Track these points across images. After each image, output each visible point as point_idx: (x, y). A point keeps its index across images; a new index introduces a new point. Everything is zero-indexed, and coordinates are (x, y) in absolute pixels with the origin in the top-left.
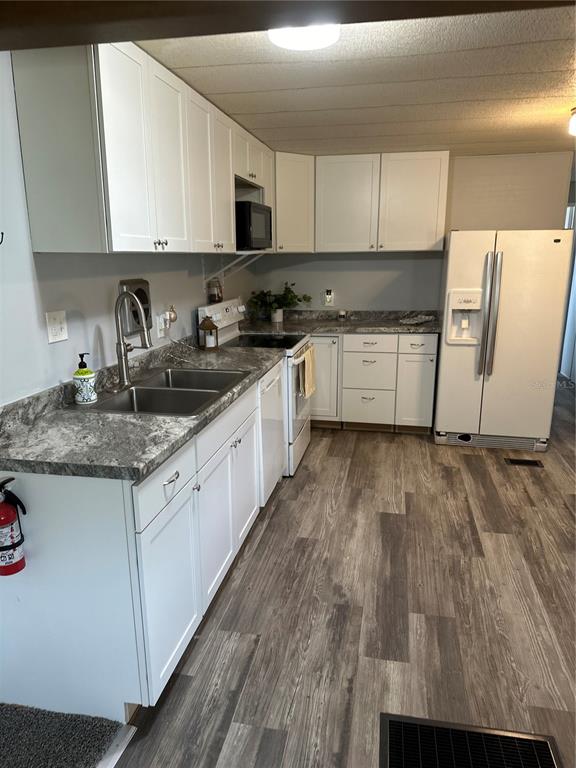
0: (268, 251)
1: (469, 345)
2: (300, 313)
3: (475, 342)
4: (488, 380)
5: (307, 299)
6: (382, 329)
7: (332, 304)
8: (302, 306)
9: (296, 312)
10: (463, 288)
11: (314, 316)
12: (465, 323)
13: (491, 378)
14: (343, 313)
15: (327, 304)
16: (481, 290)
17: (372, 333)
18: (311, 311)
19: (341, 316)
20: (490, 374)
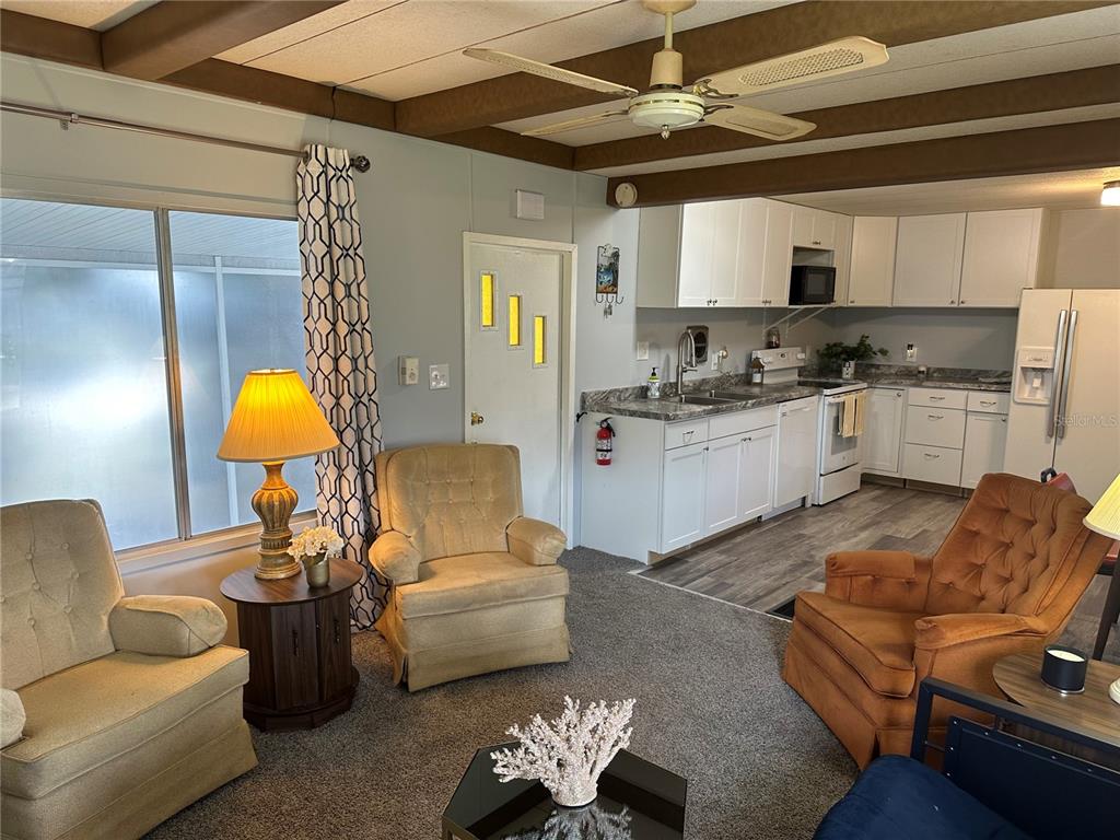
0: (832, 305)
1: (1040, 405)
2: (878, 367)
3: (1046, 403)
4: (1060, 444)
5: (884, 352)
6: (951, 384)
7: (914, 360)
8: (879, 360)
9: (873, 366)
10: (1033, 345)
11: (893, 371)
12: (1037, 383)
13: (1064, 441)
14: (922, 369)
15: (908, 359)
16: (1053, 348)
17: (940, 388)
18: (890, 366)
19: (920, 372)
20: (1062, 438)
